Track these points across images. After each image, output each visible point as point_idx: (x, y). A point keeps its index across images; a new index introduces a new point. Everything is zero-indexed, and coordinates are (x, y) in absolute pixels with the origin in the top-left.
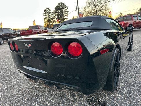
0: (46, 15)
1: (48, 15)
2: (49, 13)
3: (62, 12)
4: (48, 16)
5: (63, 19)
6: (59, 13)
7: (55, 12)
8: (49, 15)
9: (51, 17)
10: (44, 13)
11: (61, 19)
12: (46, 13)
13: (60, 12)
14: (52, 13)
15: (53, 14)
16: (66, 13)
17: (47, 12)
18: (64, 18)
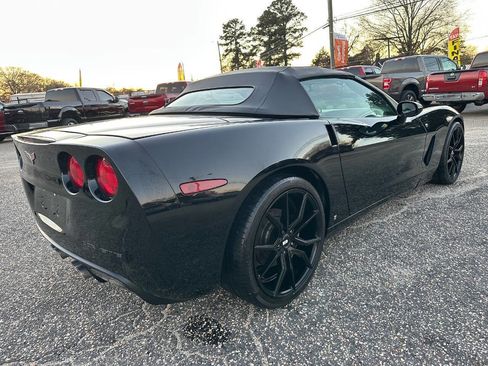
0: (227, 45)
1: (234, 43)
2: (238, 37)
3: (283, 32)
4: (233, 47)
5: (286, 58)
6: (271, 35)
7: (260, 33)
8: (237, 43)
9: (243, 51)
10: (221, 37)
11: (276, 56)
12: (226, 38)
13: (274, 34)
14: (249, 35)
15: (251, 38)
16: (297, 34)
17: (231, 32)
18: (288, 52)
